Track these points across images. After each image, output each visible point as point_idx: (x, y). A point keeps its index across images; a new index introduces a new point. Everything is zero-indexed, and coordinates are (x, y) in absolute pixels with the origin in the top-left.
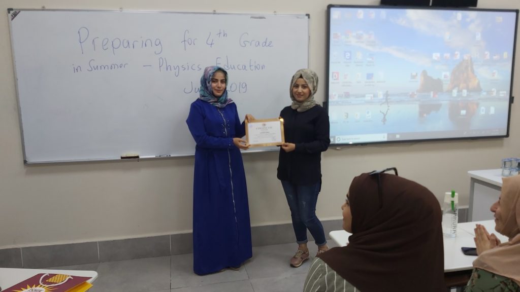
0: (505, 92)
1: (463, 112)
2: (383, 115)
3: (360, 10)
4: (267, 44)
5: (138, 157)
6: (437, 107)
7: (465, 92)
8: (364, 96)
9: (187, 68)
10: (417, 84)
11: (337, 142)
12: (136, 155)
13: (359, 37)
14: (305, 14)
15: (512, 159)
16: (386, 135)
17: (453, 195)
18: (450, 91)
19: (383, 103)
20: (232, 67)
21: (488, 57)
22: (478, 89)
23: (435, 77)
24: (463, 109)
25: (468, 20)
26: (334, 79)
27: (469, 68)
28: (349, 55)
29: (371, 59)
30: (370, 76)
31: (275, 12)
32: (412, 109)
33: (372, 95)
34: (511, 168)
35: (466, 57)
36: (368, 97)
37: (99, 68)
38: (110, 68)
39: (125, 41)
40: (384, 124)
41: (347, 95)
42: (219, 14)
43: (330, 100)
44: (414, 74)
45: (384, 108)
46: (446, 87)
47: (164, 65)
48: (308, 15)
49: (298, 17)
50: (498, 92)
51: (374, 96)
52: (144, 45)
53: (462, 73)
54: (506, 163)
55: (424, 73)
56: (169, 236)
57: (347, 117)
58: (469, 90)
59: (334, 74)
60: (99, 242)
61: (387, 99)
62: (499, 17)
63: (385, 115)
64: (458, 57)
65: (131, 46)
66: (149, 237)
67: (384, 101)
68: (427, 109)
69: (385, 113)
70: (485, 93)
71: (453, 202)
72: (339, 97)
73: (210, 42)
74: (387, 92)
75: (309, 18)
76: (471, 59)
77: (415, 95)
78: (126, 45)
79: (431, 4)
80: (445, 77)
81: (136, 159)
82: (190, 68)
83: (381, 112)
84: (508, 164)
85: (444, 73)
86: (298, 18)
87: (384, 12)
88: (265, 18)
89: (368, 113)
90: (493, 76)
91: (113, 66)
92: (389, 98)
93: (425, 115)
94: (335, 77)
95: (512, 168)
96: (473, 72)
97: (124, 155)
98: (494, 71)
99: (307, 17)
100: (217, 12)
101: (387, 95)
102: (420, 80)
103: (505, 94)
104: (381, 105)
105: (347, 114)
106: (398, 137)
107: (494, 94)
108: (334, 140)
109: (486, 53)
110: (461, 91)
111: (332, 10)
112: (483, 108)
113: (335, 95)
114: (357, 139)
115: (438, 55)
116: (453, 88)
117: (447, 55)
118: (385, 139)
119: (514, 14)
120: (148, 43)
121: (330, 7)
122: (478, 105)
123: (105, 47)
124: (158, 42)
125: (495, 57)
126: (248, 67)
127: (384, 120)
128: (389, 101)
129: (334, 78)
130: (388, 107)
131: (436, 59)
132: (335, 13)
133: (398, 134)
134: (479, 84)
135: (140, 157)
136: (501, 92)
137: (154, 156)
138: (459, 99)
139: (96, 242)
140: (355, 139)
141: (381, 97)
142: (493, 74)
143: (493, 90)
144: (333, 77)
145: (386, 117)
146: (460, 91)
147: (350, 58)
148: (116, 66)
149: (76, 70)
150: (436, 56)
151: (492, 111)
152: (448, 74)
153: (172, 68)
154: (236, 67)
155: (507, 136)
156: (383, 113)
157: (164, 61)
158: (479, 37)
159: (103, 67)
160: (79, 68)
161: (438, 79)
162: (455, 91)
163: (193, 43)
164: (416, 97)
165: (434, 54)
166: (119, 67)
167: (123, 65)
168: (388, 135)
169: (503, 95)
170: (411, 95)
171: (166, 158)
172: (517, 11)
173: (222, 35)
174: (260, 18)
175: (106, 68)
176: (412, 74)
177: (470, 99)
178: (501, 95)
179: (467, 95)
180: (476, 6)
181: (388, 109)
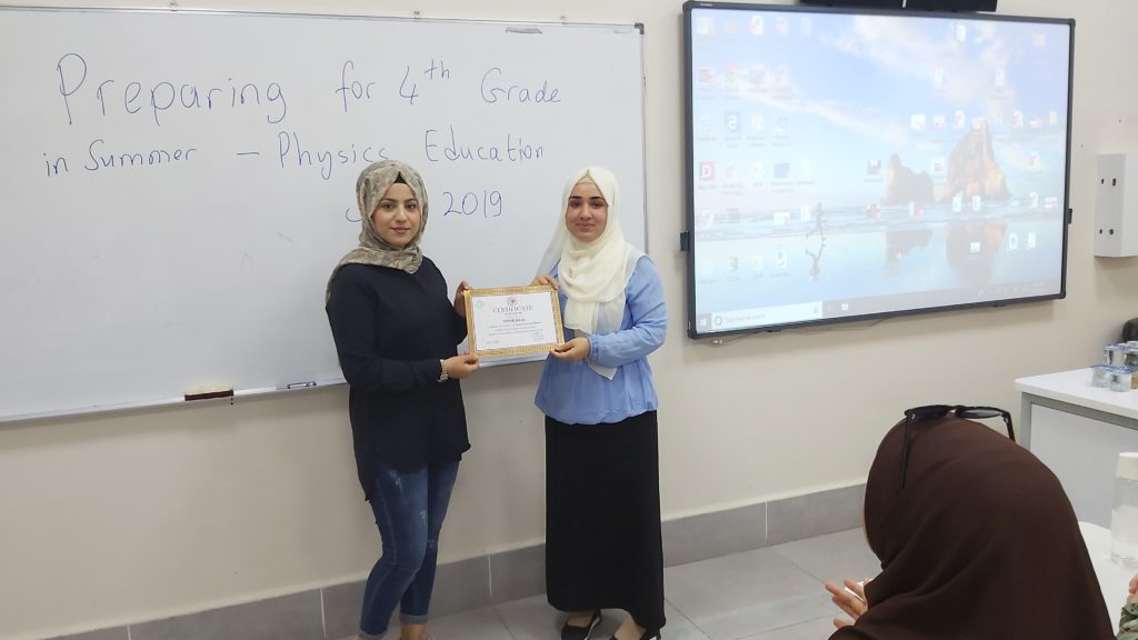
0: (1055, 199)
1: (975, 246)
2: (811, 258)
3: (757, 16)
4: (547, 97)
5: (230, 393)
6: (923, 237)
7: (977, 199)
8: (770, 217)
9: (351, 157)
10: (882, 185)
11: (715, 328)
12: (225, 389)
13: (756, 79)
14: (633, 24)
16: (820, 305)
18: (948, 201)
19: (812, 232)
20: (465, 154)
21: (1020, 123)
22: (1002, 195)
23: (917, 171)
24: (976, 241)
25: (979, 40)
26: (705, 179)
27: (985, 149)
28: (735, 120)
29: (783, 130)
30: (781, 170)
31: (563, 18)
32: (872, 244)
33: (787, 214)
35: (977, 124)
36: (779, 220)
37: (117, 161)
38: (146, 160)
39: (187, 91)
40: (816, 279)
41: (735, 216)
42: (428, 20)
43: (697, 228)
44: (874, 163)
46: (940, 190)
47: (293, 155)
48: (640, 26)
49: (617, 29)
50: (1041, 198)
51: (792, 217)
52: (238, 97)
53: (972, 156)
55: (895, 161)
56: (317, 591)
57: (736, 267)
58: (984, 198)
59: (704, 167)
60: (132, 627)
61: (821, 221)
62: (1040, 34)
63: (816, 260)
64: (961, 123)
65: (203, 101)
66: (265, 601)
67: (814, 226)
68: (903, 242)
69: (817, 255)
70: (1016, 203)
72: (716, 220)
73: (407, 91)
74: (820, 205)
75: (642, 32)
76: (987, 125)
77: (878, 210)
78: (189, 98)
79: (904, 5)
80: (936, 170)
81: (227, 398)
82: (359, 156)
83: (807, 252)
85: (933, 161)
86: (616, 32)
87: (810, 21)
88: (540, 32)
89: (780, 255)
90: (1032, 164)
91: (155, 155)
92: (823, 219)
93: (899, 256)
94: (707, 173)
96: (992, 155)
97: (194, 391)
98: (1033, 154)
99: (638, 30)
100: (422, 15)
101: (819, 212)
102: (886, 176)
103: (1055, 204)
104: (807, 235)
105: (736, 259)
106: (845, 310)
107: (1035, 204)
108: (709, 322)
109: (1017, 113)
110: (970, 200)
111: (696, 14)
112: (1013, 236)
113: (708, 217)
114: (758, 317)
115: (922, 118)
116: (954, 194)
117: (940, 119)
118: (819, 316)
119: (1066, 28)
120: (249, 94)
121: (689, 6)
122: (1003, 228)
123: (132, 107)
124: (274, 93)
125: (1034, 123)
126: (503, 153)
127: (816, 271)
128: (823, 225)
129: (704, 176)
130: (824, 239)
131: (918, 127)
132: (701, 21)
133: (845, 302)
134: (1003, 184)
135: (235, 393)
136: (1047, 200)
137: (272, 389)
138: (967, 218)
139: (123, 628)
140: (754, 318)
141: (807, 217)
142: (1031, 161)
143: (1032, 194)
144: (701, 174)
145: (819, 264)
146: (967, 200)
147: (738, 129)
148: (163, 155)
149: (52, 170)
150: (917, 121)
151: (1032, 242)
152: (942, 161)
153: (315, 159)
154: (474, 153)
155: (1062, 295)
156: (812, 255)
157: (293, 141)
158: (1001, 79)
159: (127, 159)
160: (61, 165)
161: (924, 172)
162: (957, 200)
163: (364, 93)
164: (879, 215)
165: (914, 118)
166: (172, 158)
167: (184, 154)
168: (825, 304)
169: (1051, 206)
170: (869, 211)
171: (307, 390)
172: (1071, 23)
173: (437, 73)
174: (529, 31)
175: (138, 159)
176: (869, 162)
177: (987, 217)
178: (1047, 206)
179: (982, 207)
180: (994, 9)
181: (823, 245)
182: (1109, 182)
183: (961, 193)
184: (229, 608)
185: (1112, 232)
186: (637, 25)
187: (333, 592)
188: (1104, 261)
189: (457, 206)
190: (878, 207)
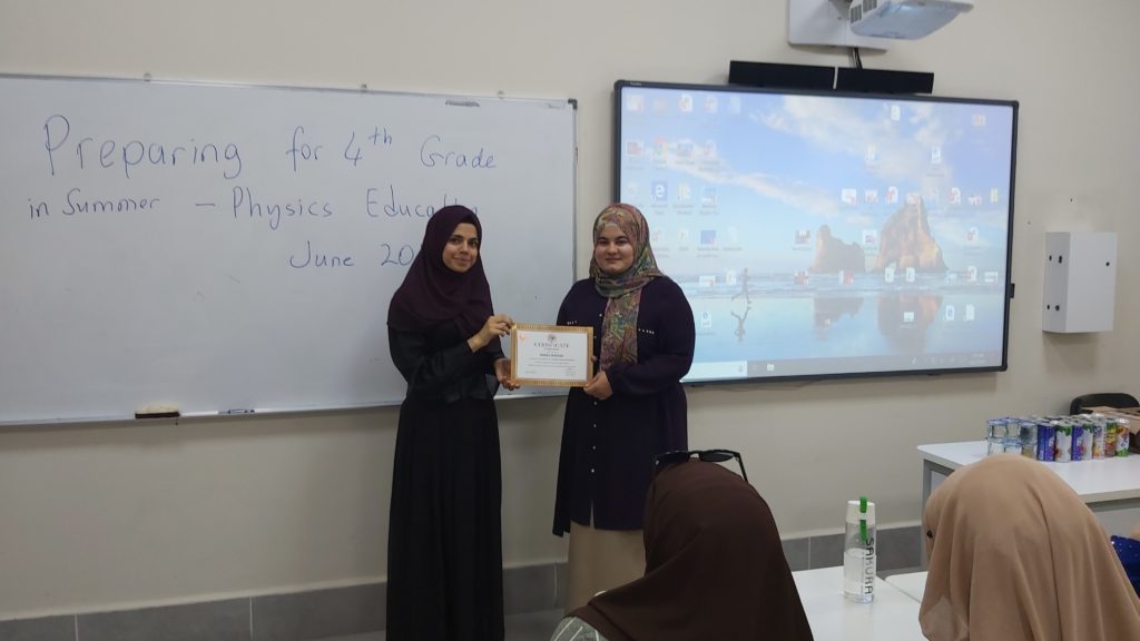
0: (996, 274)
1: (909, 316)
2: (737, 319)
3: (686, 95)
4: (483, 162)
5: (176, 414)
6: (853, 305)
7: (911, 271)
8: (696, 279)
9: (297, 209)
10: (810, 254)
12: (171, 411)
13: (684, 152)
14: (567, 99)
15: (1009, 420)
16: (744, 364)
17: (863, 509)
18: (880, 272)
19: (738, 295)
20: (403, 211)
21: (957, 199)
22: (939, 268)
23: (847, 241)
24: (910, 310)
25: (914, 120)
27: (919, 223)
28: (663, 189)
29: (710, 200)
30: (707, 237)
31: (501, 93)
32: (802, 309)
33: (713, 278)
34: (1006, 440)
35: (911, 199)
36: (705, 283)
37: (91, 207)
38: (116, 208)
39: (154, 149)
40: (741, 340)
42: (373, 92)
44: (803, 232)
45: (739, 306)
46: (871, 261)
47: (245, 206)
48: (573, 102)
49: (550, 104)
50: (980, 274)
51: (717, 280)
52: (199, 157)
53: (905, 230)
54: (997, 428)
55: (825, 231)
56: (247, 599)
58: (919, 270)
60: (78, 616)
61: (746, 286)
62: (980, 115)
63: (741, 322)
64: (895, 198)
65: (168, 158)
67: (740, 290)
68: (831, 309)
69: (742, 316)
70: (953, 276)
71: (863, 522)
73: (352, 154)
74: (746, 270)
75: (575, 107)
76: (922, 201)
77: (807, 278)
78: (156, 155)
79: (835, 86)
80: (868, 241)
81: (175, 418)
82: (305, 211)
84: (1000, 432)
85: (865, 233)
86: (550, 106)
87: (737, 101)
88: (478, 105)
89: (705, 316)
90: (970, 239)
91: (124, 203)
92: (749, 283)
93: (828, 322)
95: (1008, 441)
96: (927, 229)
97: (143, 411)
98: (972, 230)
99: (571, 106)
100: (369, 88)
101: (745, 277)
102: (815, 246)
103: (996, 278)
104: (733, 298)
106: (771, 370)
107: (974, 278)
109: (954, 190)
110: (905, 272)
111: (626, 92)
112: (949, 307)
115: (854, 193)
116: (887, 265)
117: (872, 194)
118: (744, 374)
119: (1009, 110)
120: (209, 153)
121: (620, 85)
122: (939, 300)
123: (106, 162)
124: (231, 153)
125: (972, 200)
127: (741, 332)
128: (749, 290)
130: (749, 302)
131: (849, 201)
132: (631, 99)
133: (771, 363)
134: (939, 256)
135: (183, 414)
136: (987, 274)
137: (216, 413)
138: (900, 288)
139: (71, 617)
141: (732, 281)
142: (970, 237)
143: (970, 269)
145: (744, 326)
146: (900, 271)
147: (665, 198)
148: (131, 204)
149: (35, 212)
150: (848, 195)
151: (970, 314)
152: (875, 233)
153: (264, 210)
154: (412, 212)
155: (1004, 367)
156: (738, 317)
157: (245, 192)
158: (937, 156)
159: (99, 207)
160: (43, 209)
161: (855, 244)
162: (890, 273)
163: (312, 155)
164: (807, 282)
165: (844, 192)
166: (138, 205)
167: (148, 203)
168: (750, 364)
169: (991, 280)
170: (796, 278)
171: (244, 416)
172: (1015, 105)
173: (380, 139)
174: (468, 104)
175: (108, 207)
176: (798, 232)
177: (921, 288)
178: (987, 280)
179: (916, 278)
180: (931, 92)
181: (749, 308)
182: (1055, 259)
183: (894, 264)
184: (166, 608)
185: (1057, 308)
186: (570, 101)
187: (261, 602)
188: (1053, 337)
189: (394, 257)
190: (806, 274)
